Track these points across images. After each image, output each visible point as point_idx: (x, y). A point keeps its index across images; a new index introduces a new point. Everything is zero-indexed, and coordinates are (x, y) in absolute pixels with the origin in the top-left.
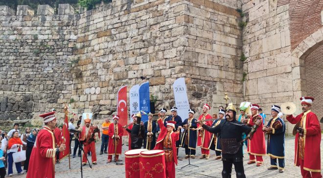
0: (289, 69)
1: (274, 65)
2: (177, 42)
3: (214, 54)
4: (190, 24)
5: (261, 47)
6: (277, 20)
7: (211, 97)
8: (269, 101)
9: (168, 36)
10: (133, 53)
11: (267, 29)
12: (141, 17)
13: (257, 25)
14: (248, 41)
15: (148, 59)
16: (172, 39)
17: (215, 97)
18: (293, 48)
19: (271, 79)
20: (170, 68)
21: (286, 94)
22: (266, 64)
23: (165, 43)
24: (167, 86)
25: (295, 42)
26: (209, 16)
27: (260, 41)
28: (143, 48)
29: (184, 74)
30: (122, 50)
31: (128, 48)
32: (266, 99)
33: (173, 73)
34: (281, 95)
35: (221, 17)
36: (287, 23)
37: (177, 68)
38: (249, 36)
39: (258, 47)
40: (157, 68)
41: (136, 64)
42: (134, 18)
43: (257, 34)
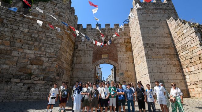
0: (91, 70)
1: (86, 67)
2: (55, 46)
3: (66, 57)
4: (62, 41)
5: (81, 59)
6: (89, 52)
7: (62, 76)
8: (82, 80)
9: (50, 41)
10: (21, 41)
11: (85, 54)
12: (33, 24)
13: (81, 51)
14: (76, 56)
15: (33, 48)
16: (53, 44)
17: (64, 76)
18: (93, 63)
19: (84, 72)
20: (48, 57)
21: (89, 78)
22: (83, 66)
23: (47, 44)
24: (44, 67)
25: (94, 61)
26: (68, 40)
27: (81, 57)
28: (31, 41)
29: (56, 63)
30: (11, 35)
31: (16, 36)
32: (81, 79)
33: (50, 60)
34: (87, 78)
35: (70, 43)
36: (92, 54)
37: (53, 59)
38: (77, 54)
39: (80, 59)
40: (39, 55)
41: (21, 48)
42: (28, 22)
43: (81, 54)
